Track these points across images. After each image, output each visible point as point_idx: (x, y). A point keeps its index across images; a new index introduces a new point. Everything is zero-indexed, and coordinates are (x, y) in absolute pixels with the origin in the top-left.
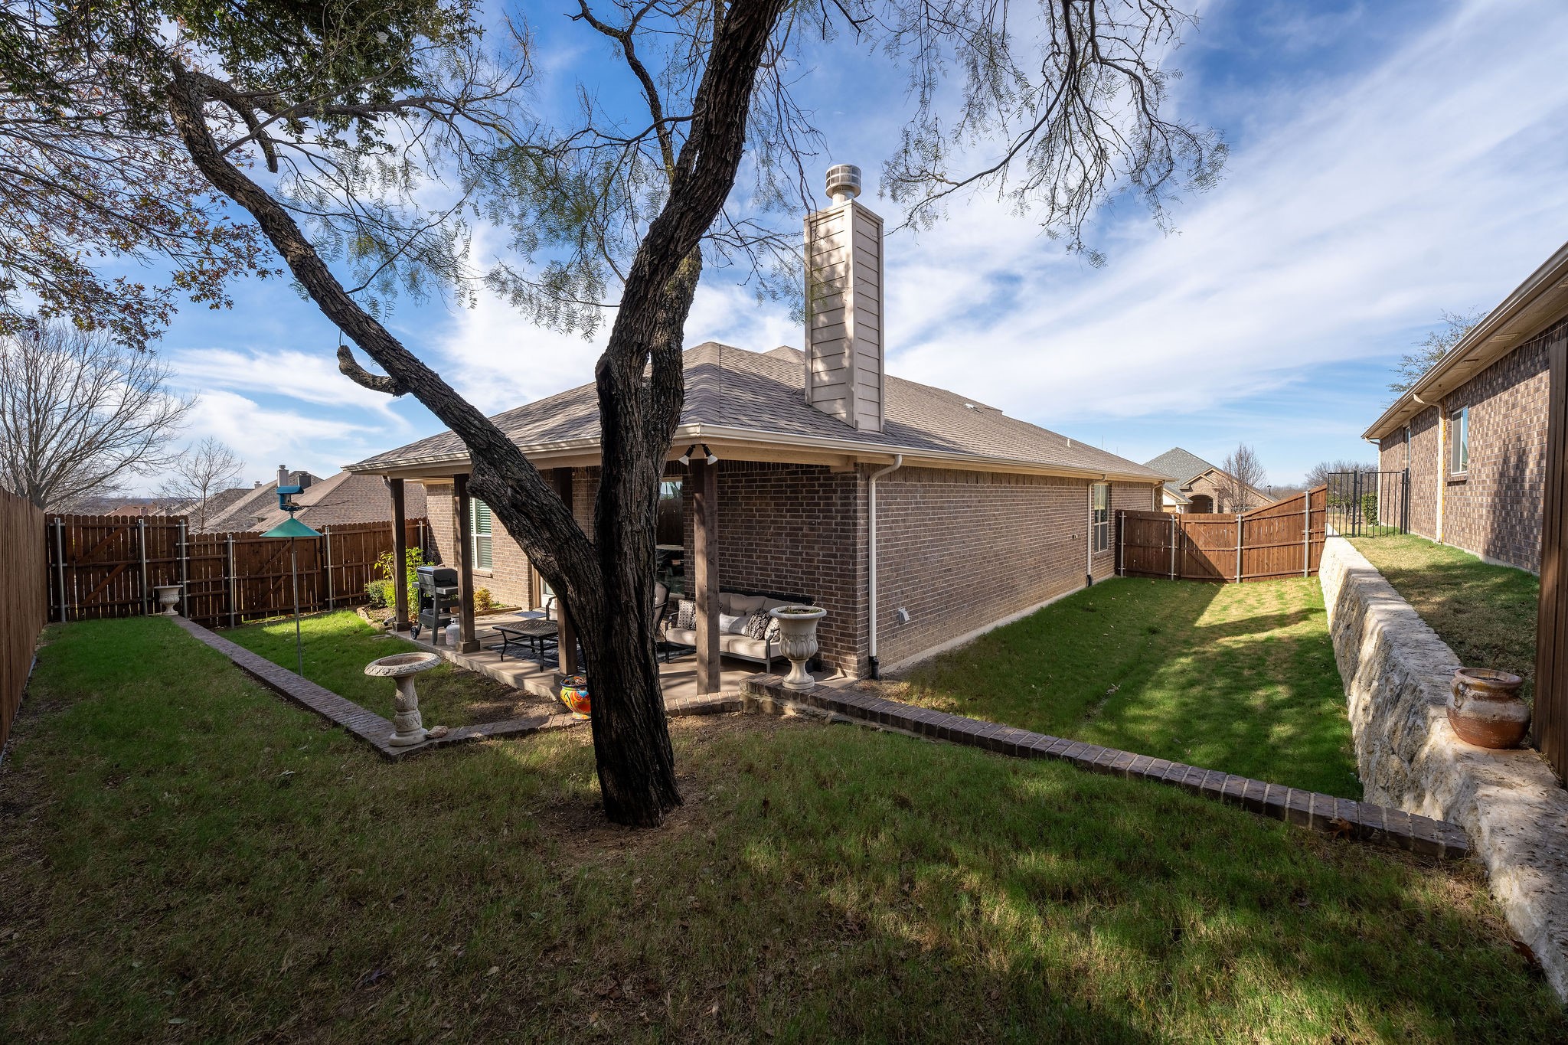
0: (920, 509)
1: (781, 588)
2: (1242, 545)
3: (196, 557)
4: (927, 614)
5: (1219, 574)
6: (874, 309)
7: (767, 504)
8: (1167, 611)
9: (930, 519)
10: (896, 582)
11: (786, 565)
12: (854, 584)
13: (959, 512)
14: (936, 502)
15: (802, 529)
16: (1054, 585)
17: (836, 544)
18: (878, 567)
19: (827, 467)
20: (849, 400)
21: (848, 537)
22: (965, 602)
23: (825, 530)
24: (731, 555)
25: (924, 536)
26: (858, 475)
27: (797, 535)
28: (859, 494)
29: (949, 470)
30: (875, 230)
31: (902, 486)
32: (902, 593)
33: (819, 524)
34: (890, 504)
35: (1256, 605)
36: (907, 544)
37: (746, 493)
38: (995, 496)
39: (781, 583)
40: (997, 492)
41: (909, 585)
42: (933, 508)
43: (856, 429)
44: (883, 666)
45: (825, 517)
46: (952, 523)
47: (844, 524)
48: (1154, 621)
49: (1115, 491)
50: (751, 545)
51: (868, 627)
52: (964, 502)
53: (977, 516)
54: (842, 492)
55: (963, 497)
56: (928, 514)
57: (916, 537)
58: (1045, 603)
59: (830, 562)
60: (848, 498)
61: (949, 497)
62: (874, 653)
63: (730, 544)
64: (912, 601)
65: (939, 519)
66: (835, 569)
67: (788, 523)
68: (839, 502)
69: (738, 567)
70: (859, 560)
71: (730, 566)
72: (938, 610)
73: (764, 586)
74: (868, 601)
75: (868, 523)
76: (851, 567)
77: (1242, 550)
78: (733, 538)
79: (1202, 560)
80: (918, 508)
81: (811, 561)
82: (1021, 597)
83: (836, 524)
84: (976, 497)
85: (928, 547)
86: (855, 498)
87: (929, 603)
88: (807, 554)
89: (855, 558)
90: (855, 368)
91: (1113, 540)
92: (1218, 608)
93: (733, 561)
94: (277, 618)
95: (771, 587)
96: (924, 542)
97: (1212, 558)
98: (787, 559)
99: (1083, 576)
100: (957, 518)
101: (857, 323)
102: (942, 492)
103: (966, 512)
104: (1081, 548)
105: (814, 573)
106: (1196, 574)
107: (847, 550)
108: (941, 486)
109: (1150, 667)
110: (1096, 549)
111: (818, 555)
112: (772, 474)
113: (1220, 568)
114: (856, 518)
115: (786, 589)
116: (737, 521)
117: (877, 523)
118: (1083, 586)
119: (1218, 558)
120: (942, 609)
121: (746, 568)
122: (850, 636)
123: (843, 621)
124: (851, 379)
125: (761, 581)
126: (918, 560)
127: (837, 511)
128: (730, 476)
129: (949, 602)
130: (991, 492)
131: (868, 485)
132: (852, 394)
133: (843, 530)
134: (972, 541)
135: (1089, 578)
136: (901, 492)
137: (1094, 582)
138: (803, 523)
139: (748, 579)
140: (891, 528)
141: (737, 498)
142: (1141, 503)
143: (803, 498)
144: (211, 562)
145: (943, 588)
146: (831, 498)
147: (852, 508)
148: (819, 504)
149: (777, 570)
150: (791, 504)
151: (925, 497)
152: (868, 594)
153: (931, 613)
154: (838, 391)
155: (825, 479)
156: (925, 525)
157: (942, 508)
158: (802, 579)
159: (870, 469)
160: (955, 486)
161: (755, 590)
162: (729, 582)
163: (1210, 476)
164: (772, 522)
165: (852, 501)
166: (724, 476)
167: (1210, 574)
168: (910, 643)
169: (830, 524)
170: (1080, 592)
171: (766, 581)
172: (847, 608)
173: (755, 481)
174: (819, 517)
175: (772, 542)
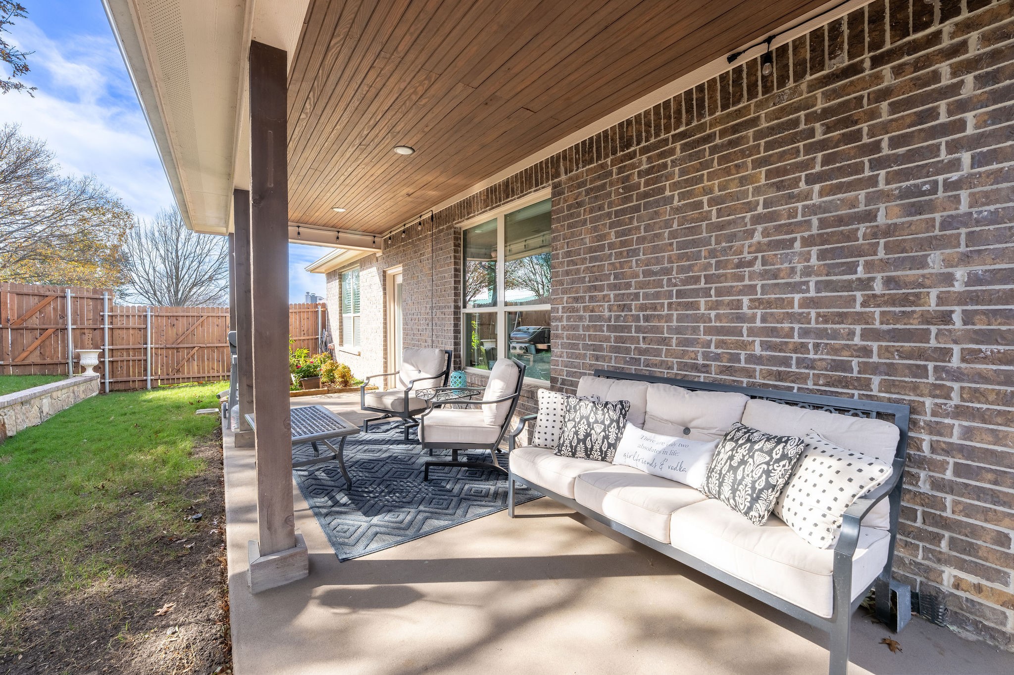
3: (119, 325)
7: (745, 181)
37: (685, 172)
69: (658, 330)
71: (639, 329)
73: (728, 371)
78: (646, 273)
93: (647, 319)
94: (190, 384)
95: (750, 374)
112: (760, 106)
121: (678, 330)
125: (720, 358)
139: (687, 354)
141: (661, 191)
144: (131, 331)
161: (708, 378)
162: (637, 361)
166: (632, 156)
171: (736, 358)
175: (758, 267)
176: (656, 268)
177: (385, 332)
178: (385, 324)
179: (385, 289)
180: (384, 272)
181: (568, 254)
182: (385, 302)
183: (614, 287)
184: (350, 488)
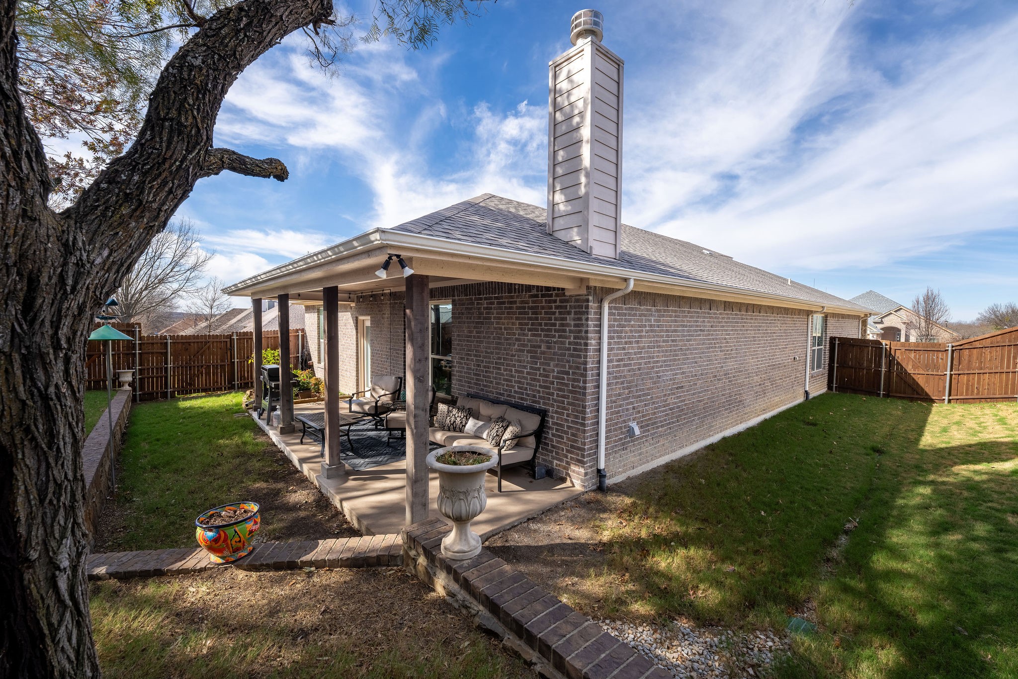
0: (655, 331)
1: (522, 399)
2: (951, 370)
3: (146, 351)
4: (658, 428)
5: (927, 394)
6: (613, 144)
7: (513, 324)
8: (886, 430)
9: (664, 342)
10: (628, 398)
11: (526, 378)
12: (584, 401)
13: (692, 336)
14: (670, 326)
15: (540, 347)
16: (777, 399)
17: (568, 362)
18: (608, 385)
19: (563, 289)
20: (584, 227)
21: (579, 356)
22: (695, 415)
23: (559, 348)
24: (485, 367)
25: (658, 357)
26: (591, 298)
27: (536, 352)
28: (591, 316)
29: (683, 297)
30: (616, 71)
31: (636, 309)
32: (634, 408)
33: (555, 343)
34: (624, 326)
35: (978, 428)
36: (640, 364)
37: (497, 313)
38: (726, 322)
39: (522, 394)
40: (729, 318)
41: (641, 401)
42: (667, 331)
43: (590, 254)
44: (612, 476)
45: (560, 337)
46: (685, 345)
47: (577, 344)
48: (877, 439)
49: (831, 321)
50: (500, 358)
51: (597, 441)
52: (697, 326)
53: (709, 339)
54: (576, 313)
55: (697, 322)
56: (662, 336)
57: (650, 357)
58: (768, 415)
59: (563, 379)
60: (580, 319)
61: (683, 321)
62: (602, 466)
63: (485, 357)
64: (643, 416)
65: (673, 341)
66: (567, 385)
67: (529, 341)
68: (572, 323)
70: (589, 378)
72: (669, 423)
73: (509, 396)
74: (597, 417)
75: (600, 344)
76: (581, 384)
77: (951, 375)
78: (486, 352)
79: (911, 382)
80: (652, 331)
81: (547, 376)
82: (747, 410)
83: (570, 343)
84: (709, 322)
85: (661, 366)
86: (587, 319)
87: (660, 417)
88: (544, 369)
89: (585, 376)
90: (591, 198)
91: (827, 362)
92: (937, 429)
93: (486, 372)
94: (199, 394)
96: (657, 362)
97: (921, 381)
98: (528, 373)
99: (802, 391)
100: (690, 340)
101: (594, 155)
102: (676, 316)
103: (699, 335)
104: (800, 368)
105: (549, 388)
106: (905, 393)
107: (578, 368)
108: (676, 311)
109: (886, 496)
110: (813, 369)
111: (553, 371)
113: (928, 389)
114: (587, 338)
115: (526, 400)
116: (489, 337)
117: (609, 344)
118: (801, 399)
119: (927, 382)
120: (673, 423)
121: (496, 378)
122: (579, 449)
123: (573, 435)
124: (587, 207)
125: (506, 390)
126: (651, 378)
127: (571, 331)
128: (486, 299)
129: (680, 416)
130: (723, 318)
131: (600, 308)
132: (587, 222)
133: (575, 350)
134: (704, 361)
135: (807, 393)
136: (635, 315)
137: (811, 396)
138: (542, 341)
139: (497, 388)
140: (624, 349)
141: (490, 318)
142: (851, 332)
143: (542, 319)
144: (155, 355)
145: (676, 403)
146: (565, 319)
147: (584, 329)
148: (555, 325)
149: (520, 382)
150: (532, 324)
151: (659, 321)
152: (598, 411)
153: (662, 426)
154: (576, 219)
155: (561, 301)
156: (659, 347)
157: (676, 331)
158: (539, 392)
159: (601, 293)
160: (689, 312)
161: (502, 398)
162: (482, 390)
163: (899, 313)
164: (517, 340)
165: (584, 322)
166: (481, 299)
167: (918, 394)
168: (640, 454)
169: (563, 343)
170: (799, 405)
171: (511, 391)
172: (577, 423)
173: (504, 303)
174: (554, 336)
175: (516, 358)
176: (489, 351)
177: (357, 359)
178: (357, 353)
179: (357, 329)
180: (357, 318)
181: (458, 336)
182: (357, 338)
183: (476, 356)
184: (352, 450)
